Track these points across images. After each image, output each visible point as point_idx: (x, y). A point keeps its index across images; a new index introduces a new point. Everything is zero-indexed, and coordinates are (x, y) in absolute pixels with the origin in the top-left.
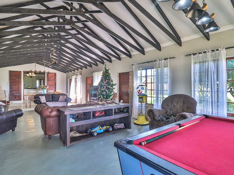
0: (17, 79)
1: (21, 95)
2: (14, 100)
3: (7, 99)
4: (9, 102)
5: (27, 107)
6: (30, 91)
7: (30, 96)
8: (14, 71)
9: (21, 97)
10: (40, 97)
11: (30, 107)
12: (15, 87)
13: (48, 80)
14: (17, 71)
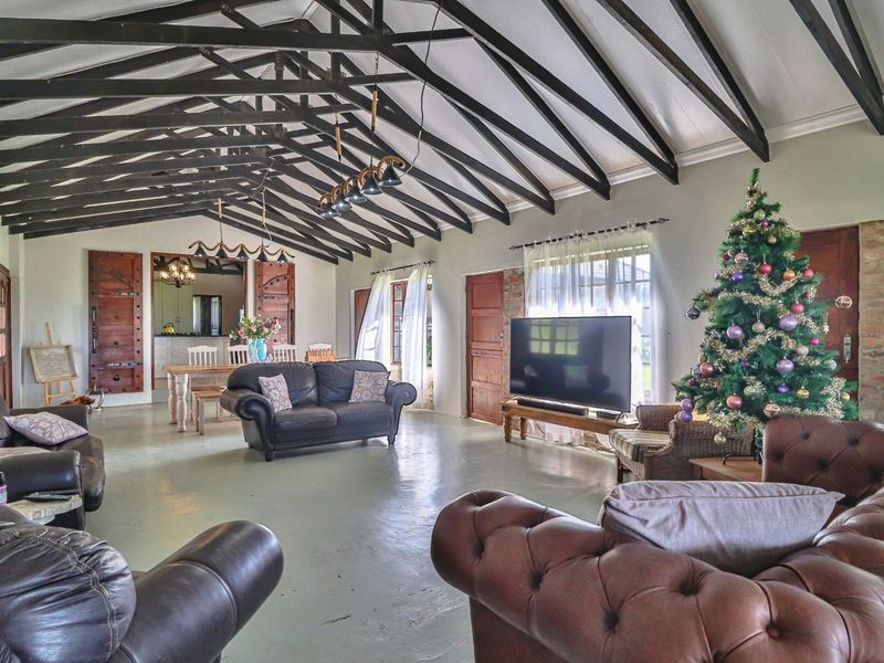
0: (125, 290)
1: (141, 364)
2: (110, 391)
3: (79, 387)
4: (89, 402)
5: (182, 431)
6: (190, 350)
7: (195, 372)
8: (107, 254)
9: (140, 376)
10: (263, 380)
11: (200, 433)
12: (115, 331)
13: (259, 297)
14: (122, 254)
